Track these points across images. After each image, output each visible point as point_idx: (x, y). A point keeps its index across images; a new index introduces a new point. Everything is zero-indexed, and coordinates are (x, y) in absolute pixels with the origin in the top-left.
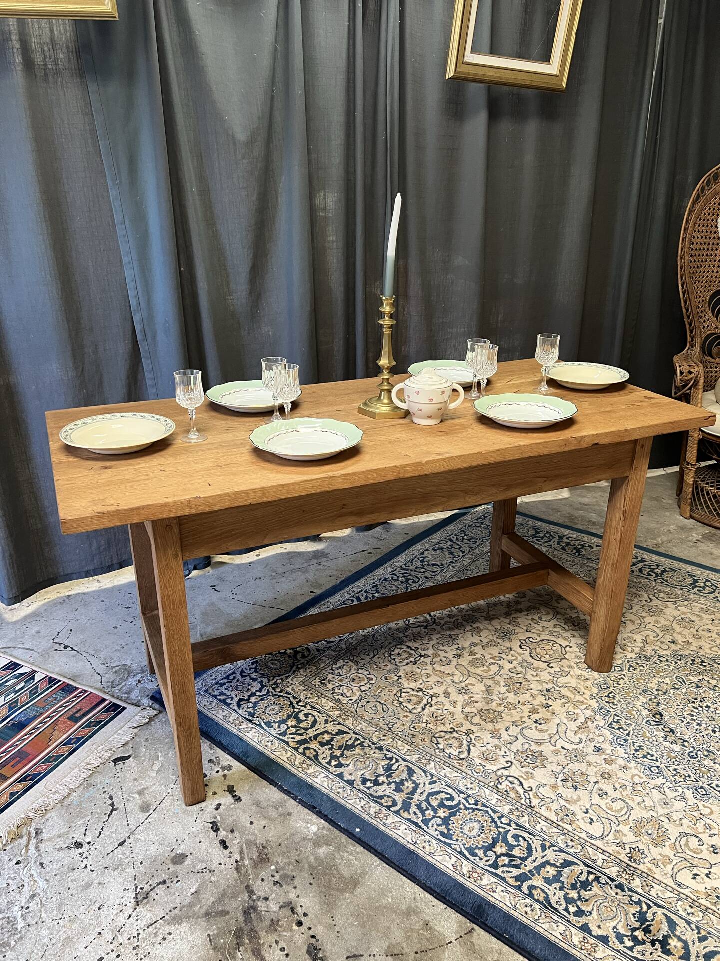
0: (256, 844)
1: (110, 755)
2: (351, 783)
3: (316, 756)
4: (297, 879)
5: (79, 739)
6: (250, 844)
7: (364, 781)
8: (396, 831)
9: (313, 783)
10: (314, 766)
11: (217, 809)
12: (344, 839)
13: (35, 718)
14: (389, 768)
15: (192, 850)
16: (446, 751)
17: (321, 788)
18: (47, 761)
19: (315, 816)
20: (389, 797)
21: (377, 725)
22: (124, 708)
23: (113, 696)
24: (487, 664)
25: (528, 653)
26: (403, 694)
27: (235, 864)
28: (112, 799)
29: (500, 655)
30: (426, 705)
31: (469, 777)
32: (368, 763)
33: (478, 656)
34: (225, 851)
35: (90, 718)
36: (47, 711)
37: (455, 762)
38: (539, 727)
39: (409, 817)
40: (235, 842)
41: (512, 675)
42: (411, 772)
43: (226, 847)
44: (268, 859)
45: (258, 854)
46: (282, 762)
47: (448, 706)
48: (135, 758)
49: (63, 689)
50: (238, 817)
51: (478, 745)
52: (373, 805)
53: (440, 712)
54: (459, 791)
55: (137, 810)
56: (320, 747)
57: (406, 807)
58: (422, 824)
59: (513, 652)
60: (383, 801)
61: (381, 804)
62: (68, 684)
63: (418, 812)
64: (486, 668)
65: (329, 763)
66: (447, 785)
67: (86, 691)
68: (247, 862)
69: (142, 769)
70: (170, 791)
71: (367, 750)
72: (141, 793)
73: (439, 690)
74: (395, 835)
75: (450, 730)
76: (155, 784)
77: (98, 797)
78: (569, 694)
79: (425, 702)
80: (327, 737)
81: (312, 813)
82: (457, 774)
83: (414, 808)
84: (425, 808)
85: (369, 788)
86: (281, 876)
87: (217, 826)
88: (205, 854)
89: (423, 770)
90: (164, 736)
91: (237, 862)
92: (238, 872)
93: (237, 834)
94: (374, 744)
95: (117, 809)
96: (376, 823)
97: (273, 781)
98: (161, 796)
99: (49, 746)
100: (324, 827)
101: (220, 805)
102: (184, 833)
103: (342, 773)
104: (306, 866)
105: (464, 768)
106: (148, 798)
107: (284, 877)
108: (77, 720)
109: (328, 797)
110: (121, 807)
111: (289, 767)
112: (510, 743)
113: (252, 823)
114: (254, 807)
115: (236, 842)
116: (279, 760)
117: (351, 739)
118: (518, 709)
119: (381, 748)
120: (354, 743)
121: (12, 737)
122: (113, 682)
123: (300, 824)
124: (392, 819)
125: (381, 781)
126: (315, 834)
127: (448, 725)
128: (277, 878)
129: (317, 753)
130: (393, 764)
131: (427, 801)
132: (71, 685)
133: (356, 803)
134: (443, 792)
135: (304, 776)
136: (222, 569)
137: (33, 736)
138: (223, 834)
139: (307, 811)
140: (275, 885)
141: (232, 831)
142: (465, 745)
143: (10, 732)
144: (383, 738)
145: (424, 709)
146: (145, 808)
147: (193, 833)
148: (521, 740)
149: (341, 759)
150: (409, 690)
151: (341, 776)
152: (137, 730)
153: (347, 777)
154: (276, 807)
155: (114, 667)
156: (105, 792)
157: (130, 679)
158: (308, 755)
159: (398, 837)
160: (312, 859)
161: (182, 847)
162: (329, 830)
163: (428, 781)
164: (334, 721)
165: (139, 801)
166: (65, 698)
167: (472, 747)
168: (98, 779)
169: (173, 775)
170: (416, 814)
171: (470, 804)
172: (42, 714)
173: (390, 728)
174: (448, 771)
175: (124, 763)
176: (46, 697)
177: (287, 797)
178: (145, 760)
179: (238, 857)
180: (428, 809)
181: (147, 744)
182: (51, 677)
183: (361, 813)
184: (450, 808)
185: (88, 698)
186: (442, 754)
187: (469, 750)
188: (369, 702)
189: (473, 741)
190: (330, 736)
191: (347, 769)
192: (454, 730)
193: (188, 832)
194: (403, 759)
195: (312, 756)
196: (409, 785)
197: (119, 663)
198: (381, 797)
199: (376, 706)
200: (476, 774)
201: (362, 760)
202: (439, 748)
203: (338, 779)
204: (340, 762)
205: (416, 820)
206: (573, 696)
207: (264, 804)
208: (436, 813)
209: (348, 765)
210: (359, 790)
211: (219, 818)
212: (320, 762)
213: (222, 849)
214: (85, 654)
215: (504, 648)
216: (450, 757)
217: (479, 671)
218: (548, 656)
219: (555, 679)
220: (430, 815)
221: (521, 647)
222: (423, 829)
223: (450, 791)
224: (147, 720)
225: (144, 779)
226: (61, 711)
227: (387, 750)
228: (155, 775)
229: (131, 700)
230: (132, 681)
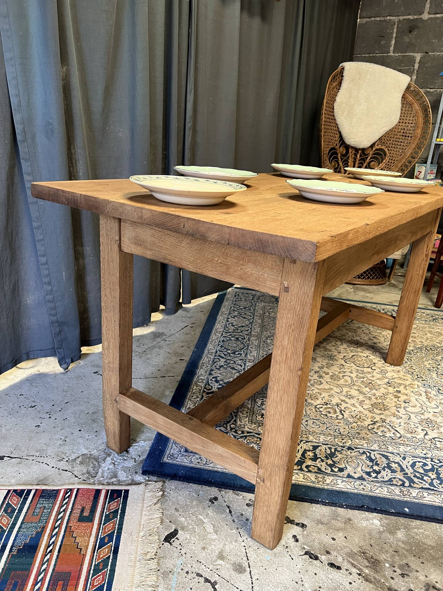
0: (356, 554)
1: (157, 537)
2: (361, 478)
3: (319, 469)
4: (410, 564)
5: (111, 536)
6: (351, 555)
7: (368, 474)
8: (425, 499)
9: (340, 489)
10: (326, 477)
11: (297, 541)
12: (402, 520)
13: (39, 535)
14: (371, 460)
15: (317, 584)
16: (386, 435)
17: (349, 490)
18: (97, 571)
19: (367, 513)
20: (395, 478)
21: (330, 434)
22: (127, 492)
23: (103, 484)
24: (341, 377)
25: (352, 364)
26: (320, 409)
27: (360, 577)
28: (201, 576)
29: (341, 370)
30: (341, 412)
31: (416, 447)
32: (356, 461)
33: (331, 374)
34: (341, 571)
35: (102, 512)
36: (47, 522)
37: (399, 440)
38: (410, 404)
39: (420, 487)
40: (339, 561)
41: (362, 379)
42: (387, 457)
43: (339, 568)
44: (376, 560)
45: (367, 561)
46: (303, 483)
47: (353, 409)
48: (183, 529)
49: (41, 496)
50: (319, 540)
51: (397, 426)
52: (393, 488)
53: (353, 413)
54: (423, 458)
55: (235, 575)
56: (313, 462)
57: (411, 481)
58: (432, 488)
59: (345, 367)
60: (395, 483)
61: (397, 485)
62: (43, 490)
63: (421, 481)
64: (343, 380)
65: (332, 471)
66: (413, 457)
67: (71, 490)
68: (367, 571)
69: (199, 536)
70: (243, 544)
71: (344, 452)
72: (221, 556)
73: (335, 401)
74: (427, 502)
75: (372, 423)
76: (225, 545)
77: (186, 580)
78: (401, 382)
79: (338, 410)
80: (311, 454)
81: (363, 512)
82: (409, 448)
83: (416, 480)
84: (421, 477)
85: (376, 477)
86: (399, 568)
87: (312, 554)
88: (330, 581)
89: (390, 453)
90: (188, 500)
91: (360, 575)
92: (371, 582)
93: (334, 553)
94: (344, 447)
95: (216, 583)
96: (408, 499)
97: (312, 500)
98: (242, 552)
99: (84, 556)
100: (381, 519)
101: (294, 537)
102: (294, 573)
103: (349, 474)
104: (405, 552)
105: (407, 443)
106: (232, 559)
107: (401, 567)
108: (90, 519)
109: (362, 495)
110: (217, 578)
111: (311, 484)
112: (409, 419)
113: (334, 539)
114: (320, 526)
115: (340, 559)
116: (300, 483)
117: (326, 449)
118: (388, 398)
119: (349, 448)
120: (331, 451)
121: (31, 564)
122: (88, 473)
123: (365, 524)
124: (414, 493)
125: (377, 470)
126: (381, 525)
127: (367, 420)
128: (399, 571)
129: (318, 467)
130: (370, 456)
131: (415, 471)
132: (46, 490)
133: (383, 492)
134: (416, 462)
135: (329, 487)
136: (89, 358)
137: (56, 553)
138: (323, 558)
139: (356, 512)
140: (403, 577)
141: (328, 553)
142: (391, 429)
143: (23, 560)
144: (343, 441)
145: (343, 415)
146: (239, 569)
147: (300, 569)
148: (413, 416)
149: (336, 465)
150: (321, 406)
151: (349, 476)
152: (159, 505)
153: (356, 476)
154: (336, 520)
155: (75, 459)
156: (187, 573)
157: (103, 465)
158: (313, 471)
159: (430, 502)
160: (400, 544)
161: (306, 585)
162: (386, 518)
163: (401, 458)
164: (302, 441)
165: (227, 566)
166: (54, 504)
167: (395, 429)
168: (168, 564)
169: (231, 530)
170: (422, 483)
171: (437, 463)
172: (44, 528)
173: (340, 433)
174: (402, 449)
175: (177, 538)
176: (31, 512)
177: (334, 508)
178: (193, 528)
179: (354, 571)
180: (423, 477)
181: (179, 513)
182: (15, 491)
183: (393, 497)
184: (432, 470)
185: (79, 495)
186: (387, 439)
187: (396, 431)
188: (307, 421)
189: (392, 425)
190: (311, 452)
191: (348, 470)
192: (375, 422)
193: (297, 571)
194: (372, 450)
195: (317, 471)
196: (394, 465)
197: (77, 455)
198: (390, 480)
199: (314, 422)
200: (418, 444)
201: (349, 460)
202: (381, 436)
203: (351, 480)
204: (338, 468)
205: (425, 487)
206: (403, 382)
207: (325, 520)
208: (430, 477)
209: (346, 467)
210: (372, 481)
211: (305, 547)
212: (327, 473)
213: (337, 570)
214: (31, 458)
215: (339, 366)
216: (393, 439)
217: (342, 382)
218: (365, 364)
219: (384, 375)
220: (428, 480)
221: (346, 363)
222: (436, 490)
223: (419, 460)
224: (161, 493)
225: (211, 545)
226: (63, 518)
227: (356, 448)
228: (215, 536)
229: (124, 481)
230: (106, 466)
